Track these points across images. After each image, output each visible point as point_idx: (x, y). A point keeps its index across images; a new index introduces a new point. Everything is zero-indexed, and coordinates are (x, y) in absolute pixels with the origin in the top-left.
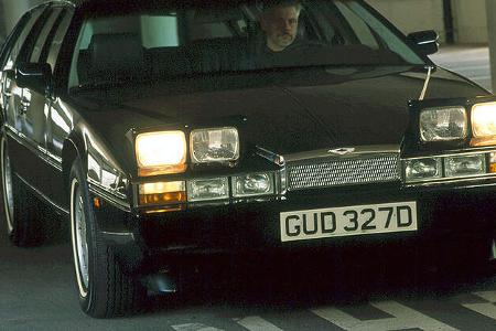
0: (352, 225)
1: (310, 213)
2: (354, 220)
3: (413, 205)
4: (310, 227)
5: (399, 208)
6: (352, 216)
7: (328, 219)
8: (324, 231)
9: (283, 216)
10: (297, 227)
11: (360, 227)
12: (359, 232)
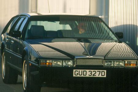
0: (91, 74)
1: (81, 70)
2: (91, 73)
3: (105, 71)
4: (80, 74)
5: (102, 72)
6: (91, 72)
7: (85, 72)
8: (84, 75)
9: (74, 70)
10: (77, 74)
11: (92, 75)
12: (92, 76)
